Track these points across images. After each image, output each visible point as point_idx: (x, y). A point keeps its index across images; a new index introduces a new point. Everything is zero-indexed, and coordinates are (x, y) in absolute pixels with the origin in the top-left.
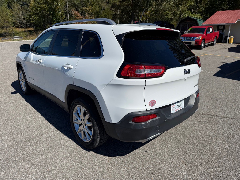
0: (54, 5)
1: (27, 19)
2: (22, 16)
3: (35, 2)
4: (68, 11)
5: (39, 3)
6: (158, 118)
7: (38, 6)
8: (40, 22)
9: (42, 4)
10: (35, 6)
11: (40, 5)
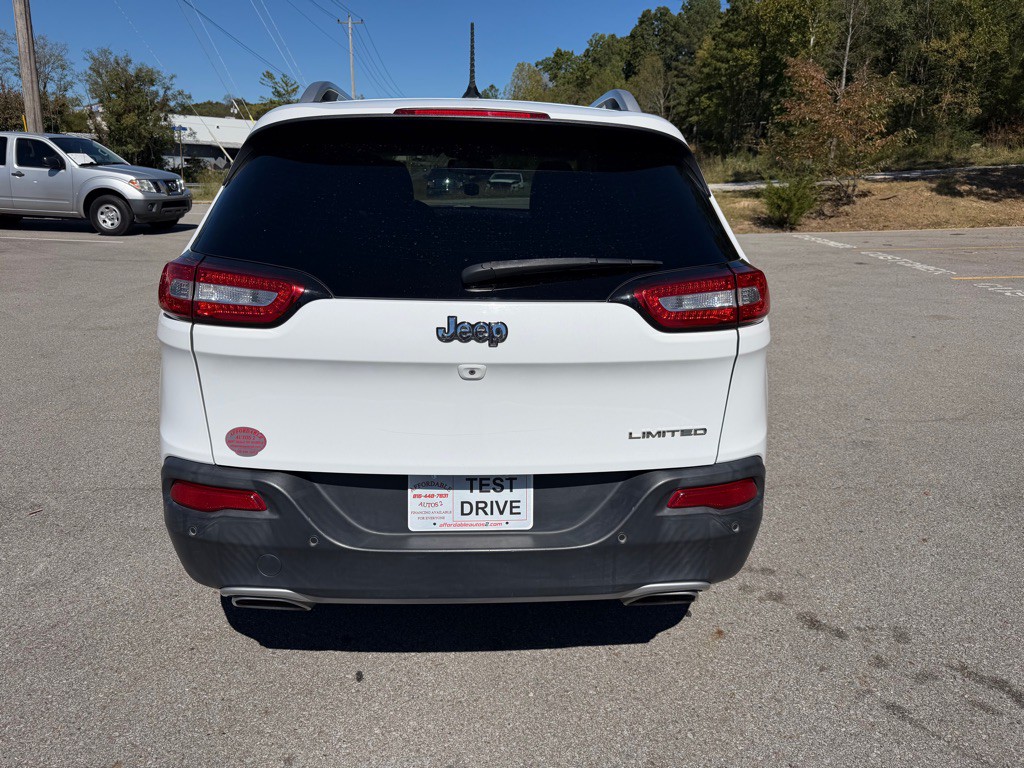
0: (788, 43)
1: (681, 109)
2: (662, 102)
3: (713, 43)
4: (845, 64)
5: (729, 43)
6: (266, 514)
7: (721, 57)
8: (722, 120)
9: (741, 46)
10: (713, 56)
11: (730, 51)
